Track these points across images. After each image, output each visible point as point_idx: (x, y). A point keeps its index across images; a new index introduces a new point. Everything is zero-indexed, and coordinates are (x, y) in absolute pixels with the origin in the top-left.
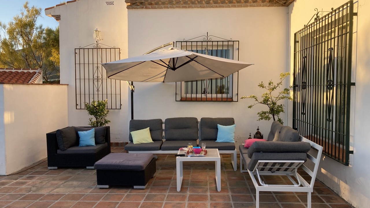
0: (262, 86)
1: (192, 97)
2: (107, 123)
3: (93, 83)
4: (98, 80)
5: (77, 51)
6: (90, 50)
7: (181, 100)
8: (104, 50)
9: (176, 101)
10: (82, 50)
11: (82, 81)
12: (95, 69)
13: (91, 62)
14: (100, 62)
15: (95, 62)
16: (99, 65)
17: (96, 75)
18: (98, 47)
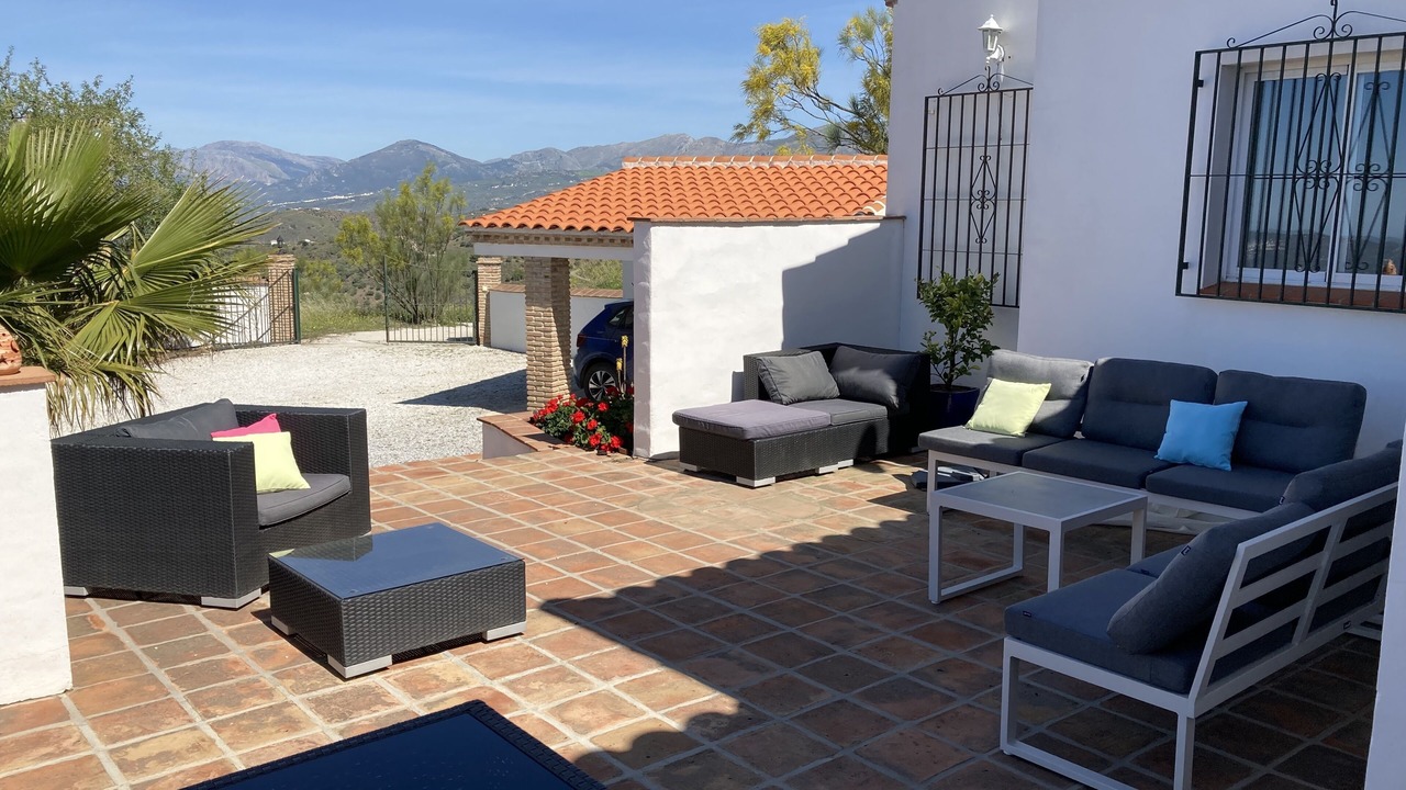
1: (1264, 282)
3: (970, 213)
4: (983, 203)
5: (932, 104)
6: (969, 100)
7: (1199, 294)
8: (1008, 97)
9: (1178, 292)
10: (944, 101)
11: (940, 205)
12: (978, 163)
13: (967, 142)
14: (993, 141)
15: (980, 142)
16: (992, 152)
17: (978, 186)
18: (990, 88)
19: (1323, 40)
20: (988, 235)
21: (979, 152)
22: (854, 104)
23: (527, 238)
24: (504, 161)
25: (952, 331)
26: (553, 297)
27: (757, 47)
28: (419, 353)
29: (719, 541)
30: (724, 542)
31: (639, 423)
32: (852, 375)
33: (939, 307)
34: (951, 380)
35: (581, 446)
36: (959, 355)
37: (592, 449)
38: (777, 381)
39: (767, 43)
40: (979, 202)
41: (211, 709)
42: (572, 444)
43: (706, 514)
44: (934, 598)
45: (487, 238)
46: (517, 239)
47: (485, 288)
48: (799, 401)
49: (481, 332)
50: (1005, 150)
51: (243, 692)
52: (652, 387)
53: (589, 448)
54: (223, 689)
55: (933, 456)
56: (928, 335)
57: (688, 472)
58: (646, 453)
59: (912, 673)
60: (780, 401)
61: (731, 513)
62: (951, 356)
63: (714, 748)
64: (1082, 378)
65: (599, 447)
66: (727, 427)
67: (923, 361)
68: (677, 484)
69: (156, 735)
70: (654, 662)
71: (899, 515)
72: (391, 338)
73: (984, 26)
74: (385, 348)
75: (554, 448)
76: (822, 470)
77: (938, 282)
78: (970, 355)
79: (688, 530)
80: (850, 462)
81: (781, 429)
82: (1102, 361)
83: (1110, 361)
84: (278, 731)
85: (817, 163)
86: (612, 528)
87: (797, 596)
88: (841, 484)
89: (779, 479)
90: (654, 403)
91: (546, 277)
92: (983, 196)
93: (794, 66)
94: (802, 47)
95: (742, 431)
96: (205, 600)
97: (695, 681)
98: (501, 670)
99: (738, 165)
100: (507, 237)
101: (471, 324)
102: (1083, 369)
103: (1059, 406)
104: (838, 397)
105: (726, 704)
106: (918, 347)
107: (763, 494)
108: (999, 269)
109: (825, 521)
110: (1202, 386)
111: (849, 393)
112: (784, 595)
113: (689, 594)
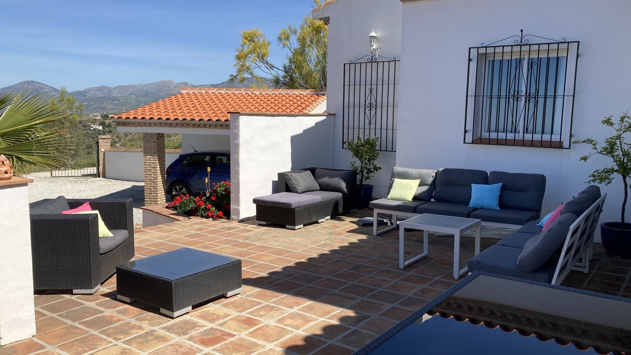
0: (608, 122)
1: (499, 138)
2: (377, 170)
3: (365, 112)
4: (371, 108)
5: (347, 67)
6: (363, 65)
7: (473, 143)
8: (380, 65)
9: (464, 142)
10: (353, 66)
11: (351, 109)
12: (368, 92)
13: (363, 83)
14: (374, 82)
15: (368, 83)
16: (374, 87)
17: (368, 101)
18: (373, 61)
19: (518, 45)
20: (373, 122)
21: (368, 87)
22: (285, 68)
23: (145, 124)
24: (81, 92)
25: (362, 162)
26: (158, 152)
27: (241, 41)
28: (71, 182)
29: (296, 251)
30: (298, 251)
31: (233, 204)
32: (326, 180)
33: (357, 151)
34: (362, 182)
35: (202, 216)
36: (365, 171)
37: (209, 218)
38: (295, 184)
39: (246, 39)
40: (368, 108)
41: (117, 336)
42: (197, 216)
43: (281, 241)
44: (401, 266)
45: (124, 124)
46: (140, 124)
47: (103, 150)
48: (305, 192)
49: (101, 171)
50: (380, 87)
51: (126, 328)
52: (240, 188)
53: (207, 217)
54: (116, 328)
55: (376, 211)
56: (353, 163)
57: (260, 225)
58: (238, 218)
59: (413, 295)
60: (298, 192)
61: (293, 240)
62: (362, 171)
63: (357, 329)
64: (433, 177)
65: (212, 217)
66: (282, 203)
67: (354, 173)
68: (260, 230)
69: (98, 350)
70: (307, 300)
71: (363, 237)
72: (54, 175)
73: (370, 35)
74: (51, 180)
75: (189, 219)
76: (320, 221)
77: (356, 141)
78: (369, 171)
79: (279, 248)
80: (329, 217)
81: (304, 203)
82: (441, 170)
83: (444, 169)
84: (158, 342)
85: (273, 92)
86: (244, 249)
87: (345, 270)
88: (330, 226)
89: (304, 225)
90: (241, 195)
91: (154, 142)
92: (371, 105)
93: (258, 50)
94: (261, 40)
95: (290, 204)
96: (75, 291)
97: (329, 305)
98: (241, 309)
99: (237, 92)
100: (134, 124)
101: (96, 168)
102: (433, 173)
103: (425, 188)
104: (319, 190)
105: (350, 313)
106: (349, 168)
107: (300, 232)
108: (378, 135)
109: (334, 241)
110: (483, 178)
111: (324, 188)
112: (340, 270)
113: (300, 273)
